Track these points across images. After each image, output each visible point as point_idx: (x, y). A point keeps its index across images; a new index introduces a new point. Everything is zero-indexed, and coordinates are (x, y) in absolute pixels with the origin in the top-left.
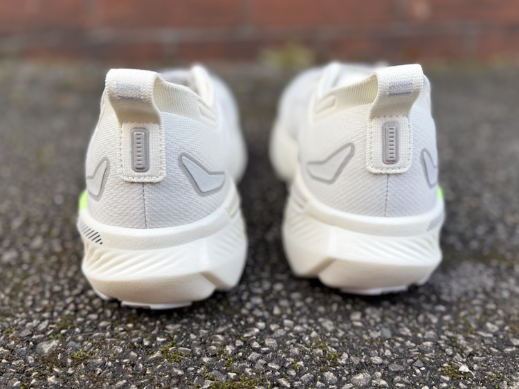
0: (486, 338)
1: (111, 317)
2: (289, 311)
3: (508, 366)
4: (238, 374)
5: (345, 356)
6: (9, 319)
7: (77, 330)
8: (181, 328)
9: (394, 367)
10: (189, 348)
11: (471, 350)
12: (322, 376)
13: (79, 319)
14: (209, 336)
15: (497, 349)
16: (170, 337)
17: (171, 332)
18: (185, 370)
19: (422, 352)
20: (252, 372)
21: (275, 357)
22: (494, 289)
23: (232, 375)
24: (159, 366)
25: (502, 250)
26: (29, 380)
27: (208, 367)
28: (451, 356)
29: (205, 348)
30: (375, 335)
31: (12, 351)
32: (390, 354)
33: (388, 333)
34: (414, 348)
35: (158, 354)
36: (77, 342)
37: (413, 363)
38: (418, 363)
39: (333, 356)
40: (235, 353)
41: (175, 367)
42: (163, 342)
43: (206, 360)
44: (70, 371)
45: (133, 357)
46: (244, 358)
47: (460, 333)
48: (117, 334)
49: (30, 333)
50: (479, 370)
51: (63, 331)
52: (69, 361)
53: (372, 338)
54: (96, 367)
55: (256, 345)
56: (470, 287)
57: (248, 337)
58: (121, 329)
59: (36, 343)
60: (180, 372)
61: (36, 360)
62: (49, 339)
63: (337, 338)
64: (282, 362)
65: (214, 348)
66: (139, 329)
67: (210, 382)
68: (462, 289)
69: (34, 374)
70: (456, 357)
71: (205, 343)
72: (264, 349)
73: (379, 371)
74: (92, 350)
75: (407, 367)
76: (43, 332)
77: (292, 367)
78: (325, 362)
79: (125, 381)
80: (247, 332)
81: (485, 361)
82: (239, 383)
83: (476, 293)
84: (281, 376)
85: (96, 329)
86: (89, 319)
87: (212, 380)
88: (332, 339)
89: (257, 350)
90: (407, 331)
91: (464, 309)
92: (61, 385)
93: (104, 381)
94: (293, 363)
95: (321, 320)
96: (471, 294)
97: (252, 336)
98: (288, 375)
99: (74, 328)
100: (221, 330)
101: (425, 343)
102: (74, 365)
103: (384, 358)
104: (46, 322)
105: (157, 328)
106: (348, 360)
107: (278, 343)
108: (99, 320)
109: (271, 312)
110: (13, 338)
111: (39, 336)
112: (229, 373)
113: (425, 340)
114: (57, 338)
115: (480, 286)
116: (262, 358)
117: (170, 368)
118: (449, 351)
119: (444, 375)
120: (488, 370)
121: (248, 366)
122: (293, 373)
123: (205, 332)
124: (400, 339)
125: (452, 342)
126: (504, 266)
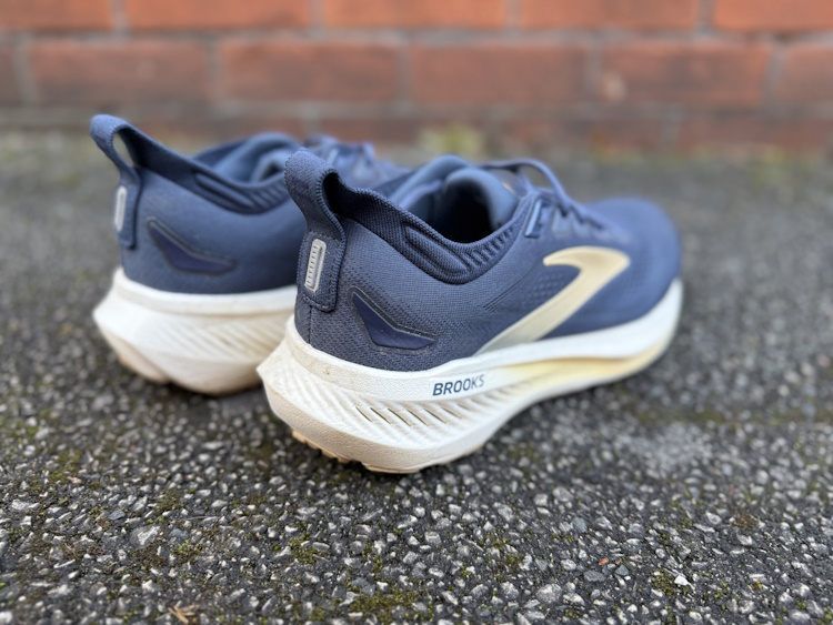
0: (706, 533)
1: (228, 493)
2: (456, 491)
3: (737, 577)
4: (390, 584)
5: (529, 558)
6: (97, 494)
7: (184, 512)
8: (316, 512)
9: (591, 576)
10: (327, 543)
11: (688, 551)
12: (499, 588)
13: (187, 496)
14: (353, 525)
15: (722, 550)
16: (302, 525)
17: (304, 518)
18: (321, 576)
19: (627, 553)
20: (408, 581)
21: (439, 558)
22: (712, 462)
23: (382, 585)
24: (288, 569)
25: (720, 408)
26: (119, 586)
27: (351, 572)
28: (664, 560)
29: (348, 543)
30: (566, 527)
31: (98, 540)
32: (585, 555)
33: (582, 525)
34: (616, 547)
35: (286, 551)
36: (182, 529)
37: (615, 569)
38: (622, 570)
39: (513, 560)
40: (387, 551)
41: (309, 571)
42: (294, 533)
43: (348, 561)
44: (172, 574)
45: (254, 554)
46: (397, 561)
47: (673, 526)
48: (234, 519)
49: (123, 515)
50: (699, 581)
51: (165, 514)
52: (172, 558)
53: (562, 532)
54: (206, 567)
55: (413, 541)
56: (683, 458)
57: (403, 529)
58: (241, 513)
59: (129, 529)
60: (315, 579)
61: (129, 555)
62: (146, 524)
63: (518, 531)
64: (447, 567)
65: (359, 543)
66: (262, 512)
67: (353, 594)
68: (673, 462)
69: (125, 577)
70: (669, 561)
71: (347, 536)
72: (424, 547)
73: (572, 581)
74: (201, 542)
75: (608, 576)
76: (140, 514)
77: (461, 574)
78: (502, 568)
79: (242, 591)
80: (402, 520)
81: (707, 568)
82: (390, 596)
83: (691, 467)
84: (446, 588)
85: (208, 509)
86: (199, 497)
87: (355, 591)
88: (511, 533)
89: (415, 549)
90: (606, 523)
91: (677, 491)
92: (159, 594)
93: (216, 591)
94: (461, 569)
95: (496, 505)
96: (685, 470)
97: (408, 528)
98: (455, 586)
99: (179, 508)
100: (367, 517)
101: (629, 541)
102: (178, 564)
103: (578, 561)
104: (145, 499)
105: (286, 512)
106: (532, 565)
107: (442, 538)
108: (212, 498)
109: (433, 492)
110: (101, 522)
111: (134, 519)
112: (379, 583)
113: (630, 536)
114: (157, 523)
115: (695, 458)
116: (421, 560)
117: (302, 572)
118: (661, 552)
119: (655, 588)
120: (712, 583)
121: (403, 571)
122: (461, 583)
123: (348, 519)
124: (598, 534)
125: (663, 539)
126: (723, 429)
